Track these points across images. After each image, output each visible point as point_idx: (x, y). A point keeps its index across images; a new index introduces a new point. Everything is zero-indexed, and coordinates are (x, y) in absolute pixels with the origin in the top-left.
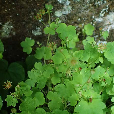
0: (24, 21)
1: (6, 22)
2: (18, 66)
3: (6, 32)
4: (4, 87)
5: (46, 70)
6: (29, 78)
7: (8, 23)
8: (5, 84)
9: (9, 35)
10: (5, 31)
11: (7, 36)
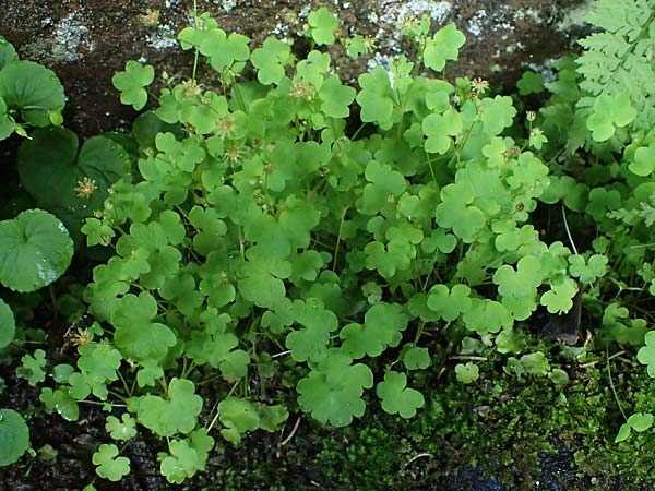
0: (120, 8)
1: (66, 16)
2: (104, 146)
3: (66, 45)
4: (78, 193)
5: (186, 153)
6: (144, 180)
7: (71, 16)
8: (78, 185)
9: (74, 51)
10: (64, 42)
11: (71, 57)
